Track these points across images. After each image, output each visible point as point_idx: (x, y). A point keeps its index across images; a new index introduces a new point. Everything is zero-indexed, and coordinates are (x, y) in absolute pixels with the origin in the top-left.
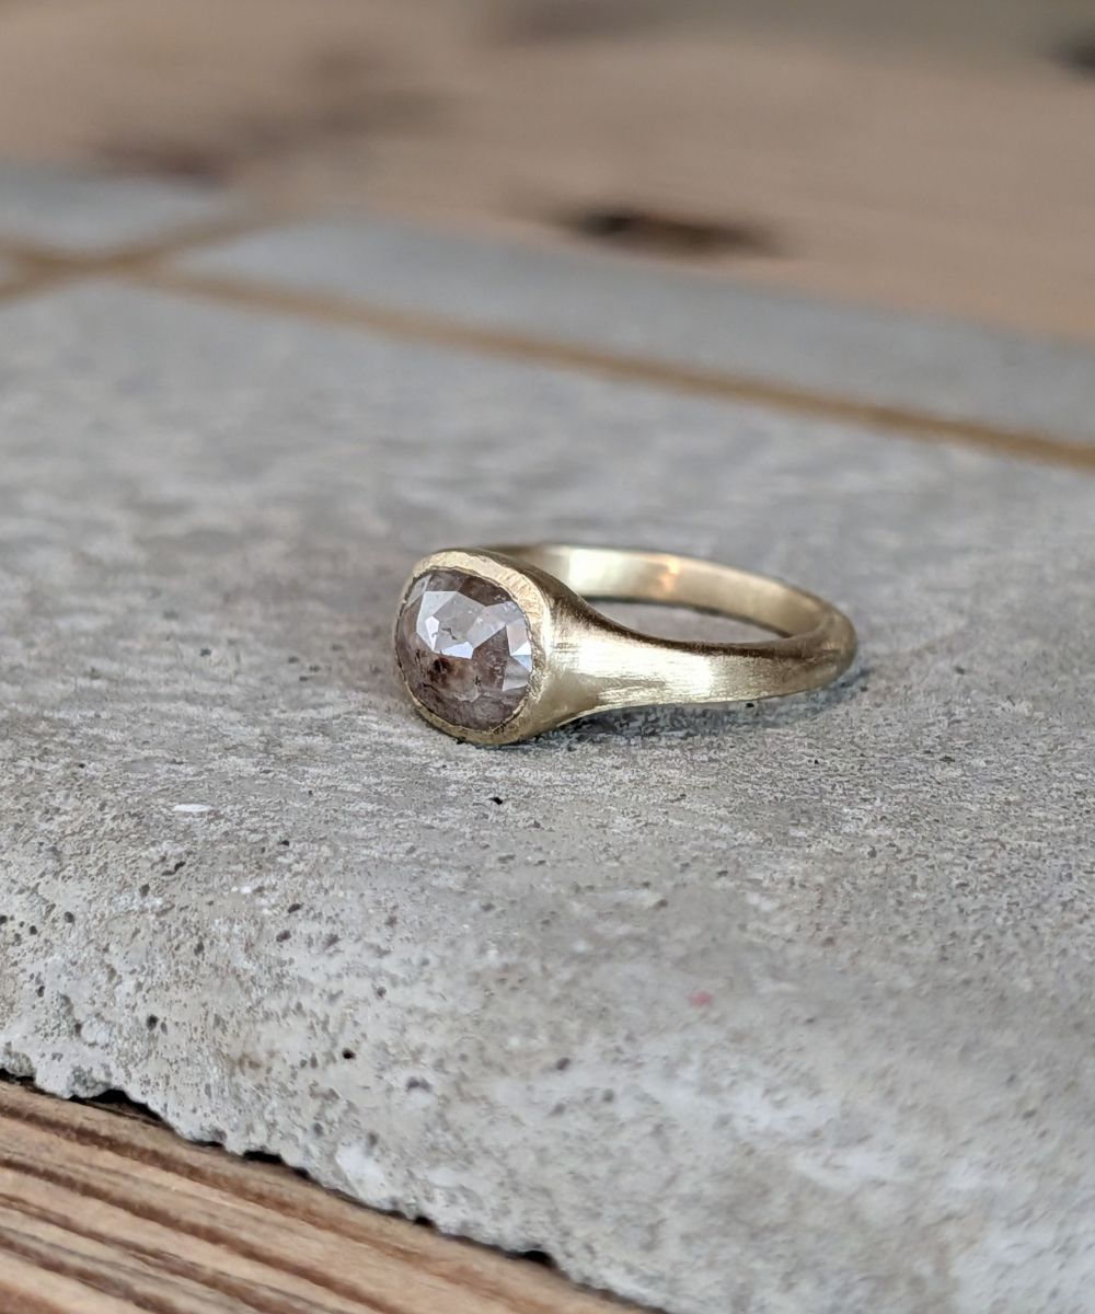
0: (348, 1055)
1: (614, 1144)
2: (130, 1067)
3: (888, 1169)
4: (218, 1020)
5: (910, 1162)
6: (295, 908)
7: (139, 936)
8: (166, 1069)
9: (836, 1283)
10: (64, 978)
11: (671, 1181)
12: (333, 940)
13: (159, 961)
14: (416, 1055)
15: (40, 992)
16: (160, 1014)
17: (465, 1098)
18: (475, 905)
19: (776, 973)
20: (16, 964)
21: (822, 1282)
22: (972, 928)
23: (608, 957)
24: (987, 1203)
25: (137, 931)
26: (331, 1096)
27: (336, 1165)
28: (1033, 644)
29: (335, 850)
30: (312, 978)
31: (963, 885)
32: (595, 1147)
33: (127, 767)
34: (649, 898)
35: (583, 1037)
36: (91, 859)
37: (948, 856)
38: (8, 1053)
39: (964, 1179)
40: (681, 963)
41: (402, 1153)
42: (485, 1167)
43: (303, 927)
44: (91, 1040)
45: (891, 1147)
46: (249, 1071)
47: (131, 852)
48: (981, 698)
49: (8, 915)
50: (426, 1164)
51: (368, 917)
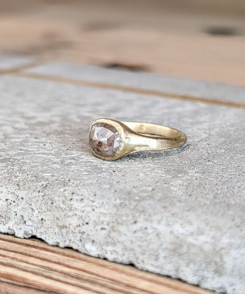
0: (87, 223)
1: (148, 238)
2: (38, 230)
3: (208, 239)
4: (57, 218)
5: (213, 238)
6: (73, 194)
7: (38, 201)
8: (46, 230)
9: (198, 264)
10: (22, 212)
11: (161, 245)
12: (82, 199)
13: (43, 206)
14: (102, 223)
15: (16, 215)
16: (44, 218)
17: (114, 231)
18: (113, 191)
19: (180, 201)
20: (10, 209)
21: (195, 264)
22: (220, 192)
23: (143, 200)
24: (231, 245)
25: (38, 200)
26: (83, 233)
27: (85, 247)
28: (223, 139)
29: (81, 182)
30: (78, 208)
31: (217, 184)
32: (143, 239)
33: (32, 167)
34: (150, 189)
35: (139, 216)
36: (26, 186)
37: (212, 179)
38: (9, 229)
39: (225, 240)
40: (159, 200)
41: (100, 243)
42: (119, 245)
43: (75, 197)
44: (28, 225)
45: (209, 235)
46: (65, 229)
47: (35, 184)
48: (214, 149)
49: (8, 199)
50: (106, 246)
51: (89, 194)
